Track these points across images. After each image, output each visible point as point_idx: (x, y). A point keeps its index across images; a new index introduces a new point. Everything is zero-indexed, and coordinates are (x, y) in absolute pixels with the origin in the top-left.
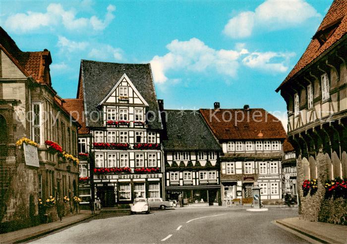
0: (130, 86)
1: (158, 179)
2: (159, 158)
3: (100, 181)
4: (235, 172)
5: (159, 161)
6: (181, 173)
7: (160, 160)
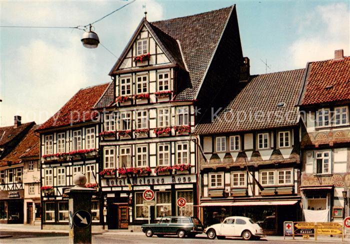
0: (152, 37)
1: (191, 186)
2: (193, 150)
3: (109, 189)
4: (332, 169)
5: (193, 156)
6: (228, 175)
7: (195, 153)
